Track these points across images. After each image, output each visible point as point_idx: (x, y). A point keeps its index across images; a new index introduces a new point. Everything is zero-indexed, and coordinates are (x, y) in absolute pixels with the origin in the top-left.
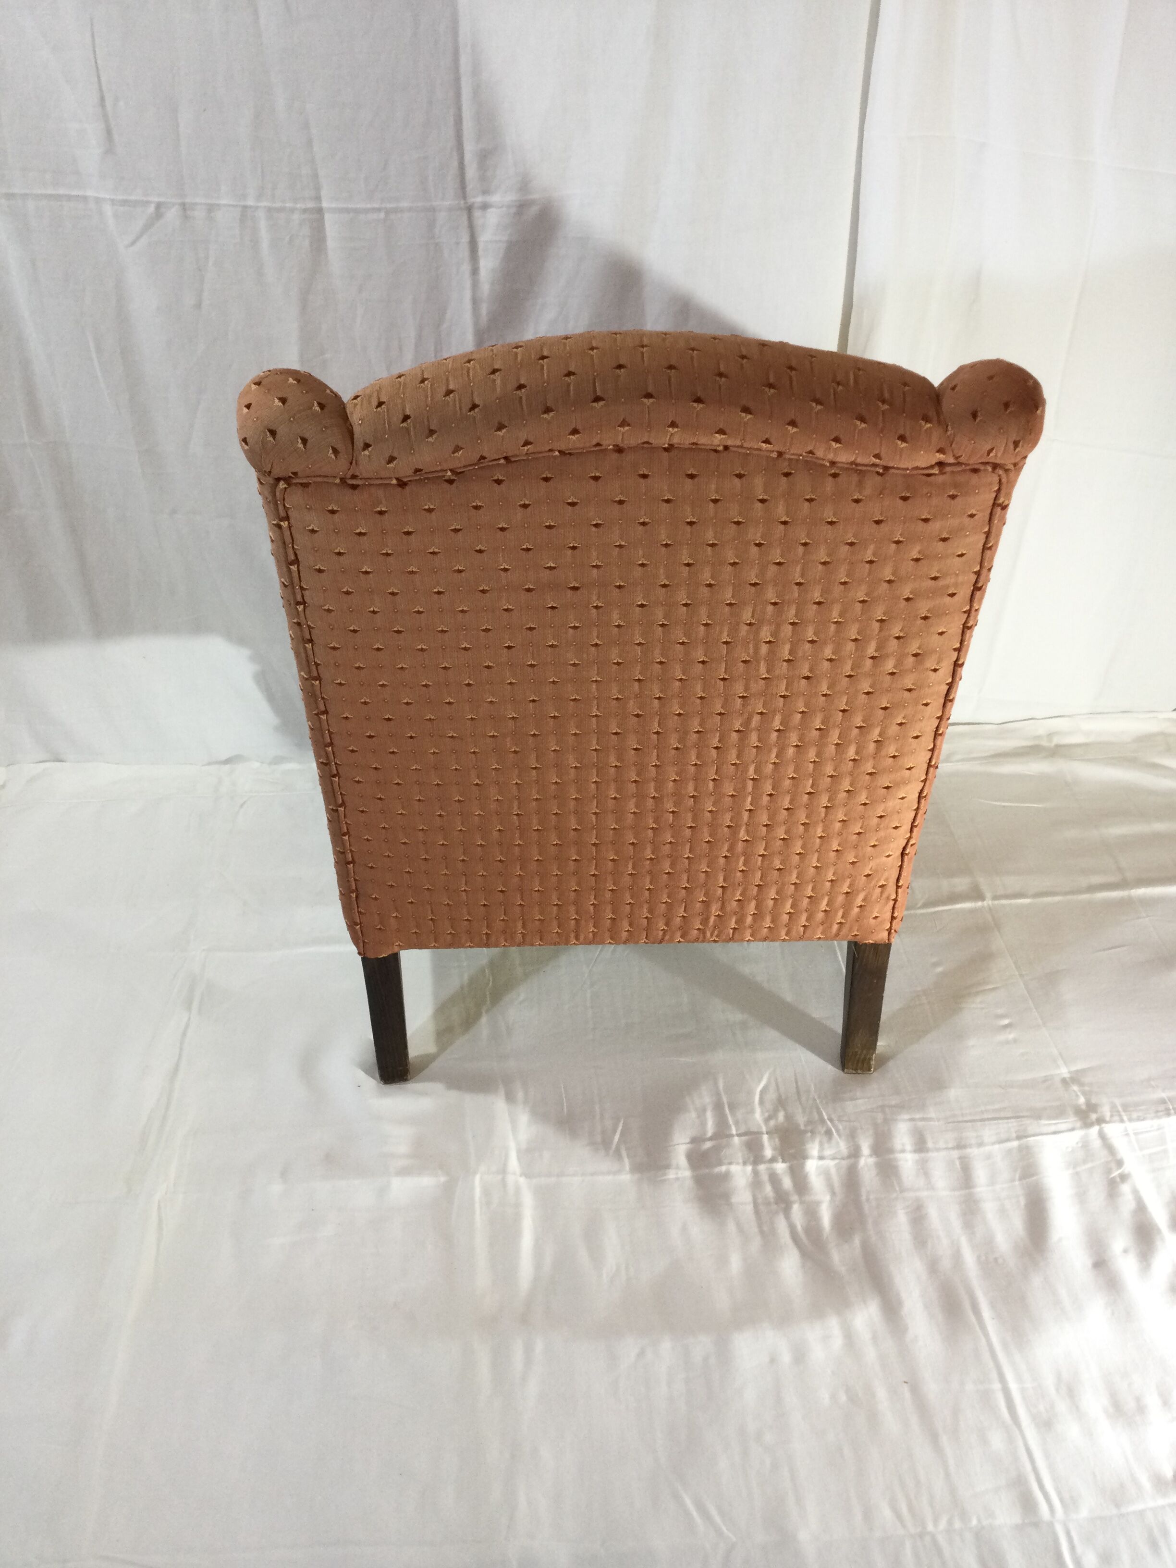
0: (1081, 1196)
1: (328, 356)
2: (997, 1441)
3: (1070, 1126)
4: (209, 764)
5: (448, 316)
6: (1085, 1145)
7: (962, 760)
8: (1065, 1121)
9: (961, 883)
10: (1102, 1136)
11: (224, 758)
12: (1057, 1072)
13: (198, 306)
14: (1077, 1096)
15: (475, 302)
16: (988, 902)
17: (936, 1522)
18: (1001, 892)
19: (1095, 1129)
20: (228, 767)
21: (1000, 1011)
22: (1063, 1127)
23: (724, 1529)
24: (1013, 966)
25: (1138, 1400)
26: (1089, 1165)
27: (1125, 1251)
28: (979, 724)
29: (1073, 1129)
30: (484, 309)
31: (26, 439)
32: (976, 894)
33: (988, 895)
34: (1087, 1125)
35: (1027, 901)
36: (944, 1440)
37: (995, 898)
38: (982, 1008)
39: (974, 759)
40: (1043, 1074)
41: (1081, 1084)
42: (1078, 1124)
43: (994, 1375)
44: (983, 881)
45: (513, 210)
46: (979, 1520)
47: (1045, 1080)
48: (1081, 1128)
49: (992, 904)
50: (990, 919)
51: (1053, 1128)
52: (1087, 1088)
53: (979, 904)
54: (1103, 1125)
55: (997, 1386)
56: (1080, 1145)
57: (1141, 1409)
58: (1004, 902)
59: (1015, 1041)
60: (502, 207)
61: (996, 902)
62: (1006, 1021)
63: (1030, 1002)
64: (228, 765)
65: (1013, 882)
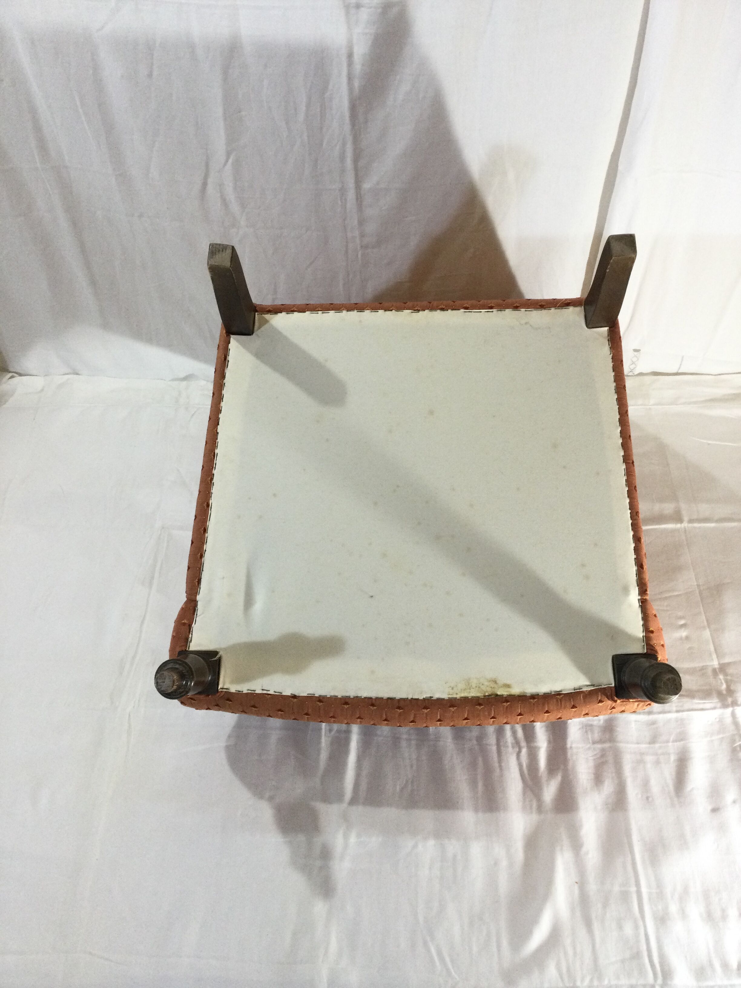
0: (712, 760)
1: (243, 113)
2: (628, 929)
3: (712, 705)
4: (173, 380)
5: (330, 87)
6: (721, 721)
7: (684, 403)
8: (710, 701)
9: (668, 508)
10: (733, 715)
11: (182, 375)
12: (711, 664)
13: (150, 75)
14: (722, 683)
15: (350, 78)
16: (685, 525)
17: (583, 980)
18: (695, 517)
19: (730, 710)
20: (184, 383)
21: (680, 614)
22: (708, 706)
23: (452, 971)
24: (694, 579)
25: (723, 911)
26: (721, 736)
27: (734, 802)
28: (702, 374)
29: (714, 708)
30: (357, 84)
31: (38, 165)
32: (677, 517)
33: (686, 519)
34: (725, 706)
35: (713, 525)
36: (596, 926)
37: (691, 521)
38: (667, 610)
39: (695, 403)
40: (701, 664)
41: (726, 674)
42: (719, 705)
43: (633, 881)
44: (683, 506)
45: (380, 10)
46: (609, 981)
47: (703, 669)
48: (720, 708)
49: (688, 527)
50: (684, 538)
51: (701, 706)
52: (729, 678)
53: (679, 526)
54: (736, 708)
55: (633, 889)
56: (718, 720)
57: (724, 917)
58: (696, 525)
59: (687, 638)
60: (371, 8)
61: (690, 525)
62: (682, 622)
63: (701, 608)
64: (185, 381)
65: (704, 509)
